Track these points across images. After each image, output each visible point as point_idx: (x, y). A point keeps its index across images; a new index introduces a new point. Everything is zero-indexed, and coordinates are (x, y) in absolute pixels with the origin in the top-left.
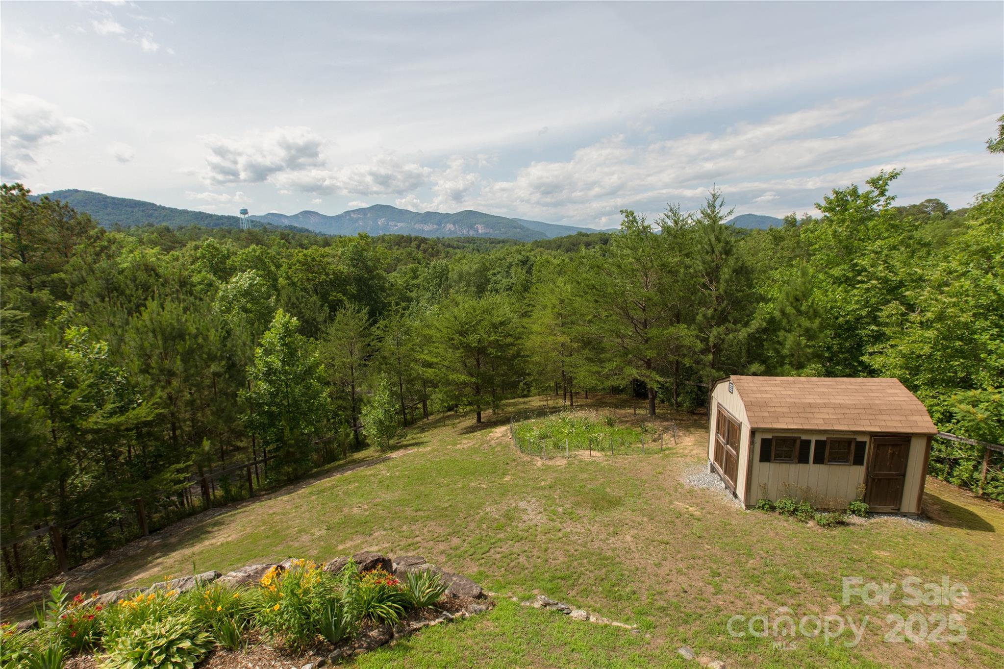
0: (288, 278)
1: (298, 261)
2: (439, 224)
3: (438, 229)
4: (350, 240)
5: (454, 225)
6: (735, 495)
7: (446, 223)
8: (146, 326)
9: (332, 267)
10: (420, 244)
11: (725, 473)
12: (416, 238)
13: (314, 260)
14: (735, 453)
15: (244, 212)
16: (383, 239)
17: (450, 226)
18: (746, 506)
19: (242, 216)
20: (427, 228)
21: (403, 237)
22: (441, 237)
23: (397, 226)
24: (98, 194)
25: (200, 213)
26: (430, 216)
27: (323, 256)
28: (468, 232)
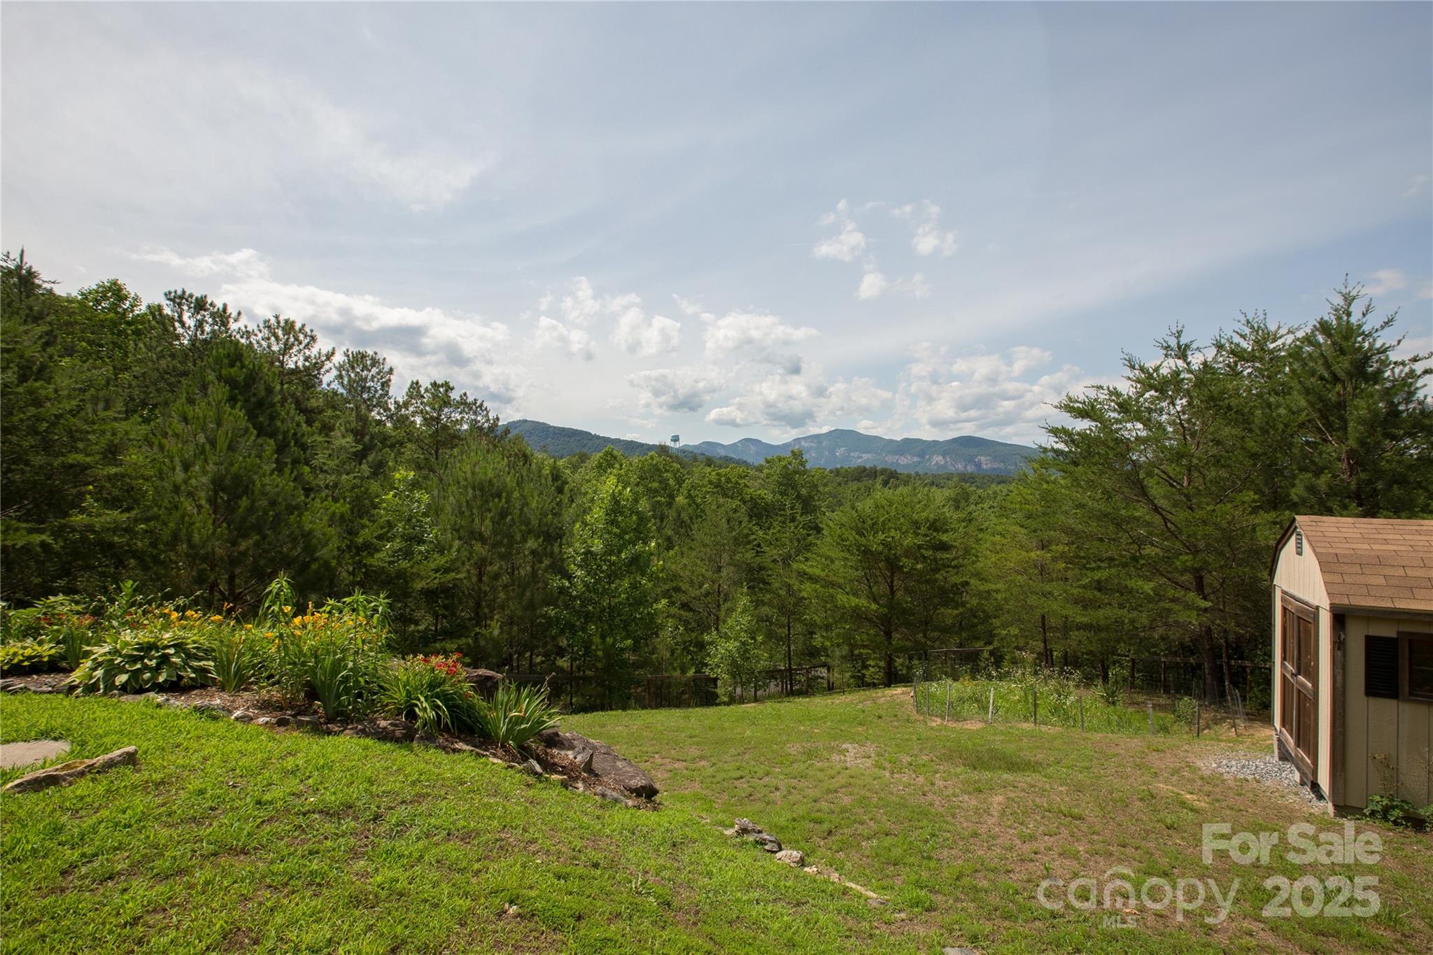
0: (689, 496)
1: (710, 482)
2: (922, 455)
3: (919, 463)
4: (780, 460)
5: (944, 457)
6: (1315, 787)
7: (933, 454)
8: (466, 479)
9: (749, 491)
10: (889, 479)
11: (1298, 744)
12: (883, 471)
13: (728, 481)
14: (1310, 685)
15: (676, 439)
16: (837, 472)
17: (938, 459)
18: (1336, 806)
19: (672, 444)
20: (903, 461)
21: (865, 469)
22: (921, 472)
23: (861, 458)
24: (543, 424)
25: (632, 442)
26: (908, 445)
27: (741, 477)
28: (965, 467)
